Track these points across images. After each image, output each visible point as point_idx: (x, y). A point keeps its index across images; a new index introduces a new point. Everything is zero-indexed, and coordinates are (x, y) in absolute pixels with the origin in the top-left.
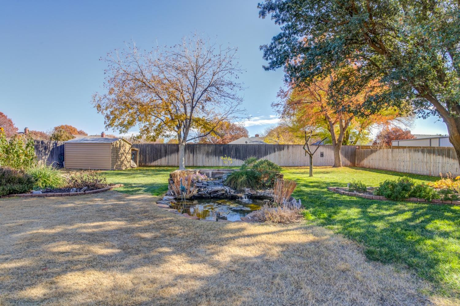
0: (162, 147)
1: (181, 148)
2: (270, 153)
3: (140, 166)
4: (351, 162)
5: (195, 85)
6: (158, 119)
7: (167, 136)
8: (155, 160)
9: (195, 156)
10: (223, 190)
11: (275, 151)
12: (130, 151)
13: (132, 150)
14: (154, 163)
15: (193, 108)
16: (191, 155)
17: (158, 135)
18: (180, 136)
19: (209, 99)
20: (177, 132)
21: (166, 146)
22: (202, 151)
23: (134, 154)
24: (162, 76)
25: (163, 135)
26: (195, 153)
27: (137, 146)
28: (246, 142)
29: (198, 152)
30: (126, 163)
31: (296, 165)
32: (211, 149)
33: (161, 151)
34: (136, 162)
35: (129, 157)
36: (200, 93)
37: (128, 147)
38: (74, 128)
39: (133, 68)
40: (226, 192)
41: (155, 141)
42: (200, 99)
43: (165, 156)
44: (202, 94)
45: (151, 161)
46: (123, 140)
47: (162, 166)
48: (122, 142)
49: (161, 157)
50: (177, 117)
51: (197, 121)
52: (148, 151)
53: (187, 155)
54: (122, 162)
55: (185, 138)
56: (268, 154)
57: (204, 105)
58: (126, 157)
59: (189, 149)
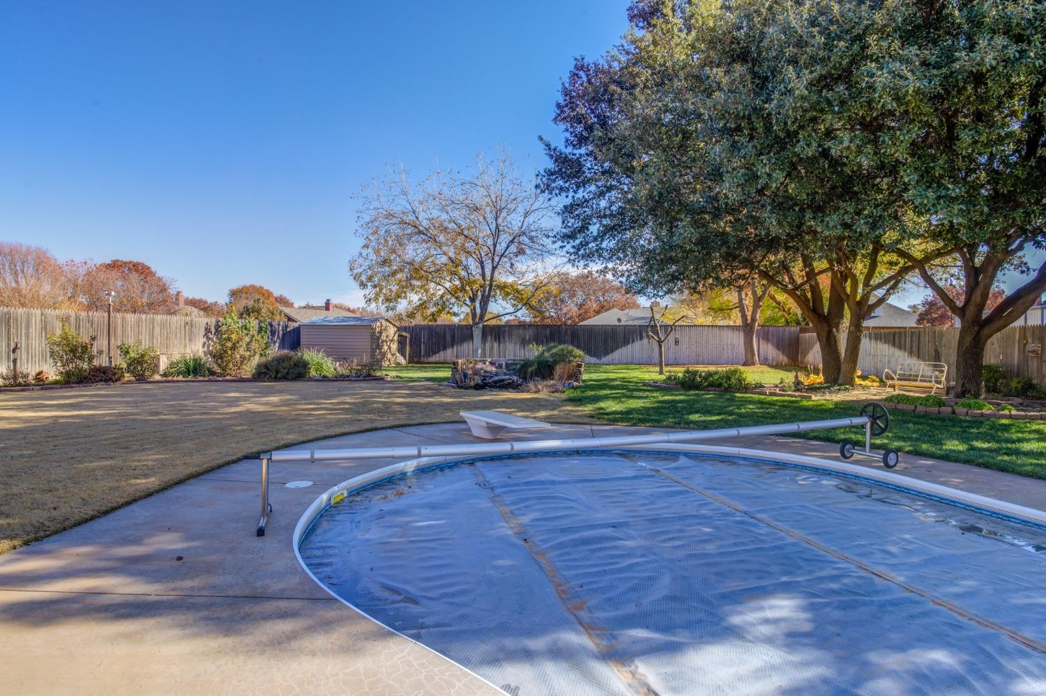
0: (447, 329)
1: (477, 333)
2: (633, 341)
3: (410, 362)
4: (789, 357)
5: (497, 233)
6: (440, 287)
7: (455, 314)
8: (435, 353)
9: (501, 346)
10: (510, 379)
11: (641, 338)
12: (396, 338)
13: (400, 336)
14: (434, 358)
15: (494, 268)
16: (496, 345)
17: (440, 311)
18: (474, 315)
19: (521, 252)
20: (469, 306)
21: (452, 328)
22: (514, 337)
23: (402, 342)
24: (444, 216)
25: (448, 312)
26: (501, 341)
27: (405, 329)
28: (619, 320)
29: (507, 339)
30: (389, 356)
31: (681, 362)
32: (529, 334)
33: (445, 336)
34: (405, 357)
35: (394, 346)
36: (504, 245)
37: (392, 330)
38: (267, 291)
39: (400, 206)
40: (514, 381)
41: (435, 321)
42: (507, 252)
43: (452, 346)
44: (508, 247)
45: (428, 355)
46: (387, 320)
47: (447, 363)
48: (384, 323)
49: (445, 348)
50: (471, 283)
51: (503, 287)
52: (424, 336)
53: (488, 345)
54: (384, 355)
55: (482, 316)
56: (628, 343)
57: (514, 262)
58: (390, 348)
59: (491, 335)
